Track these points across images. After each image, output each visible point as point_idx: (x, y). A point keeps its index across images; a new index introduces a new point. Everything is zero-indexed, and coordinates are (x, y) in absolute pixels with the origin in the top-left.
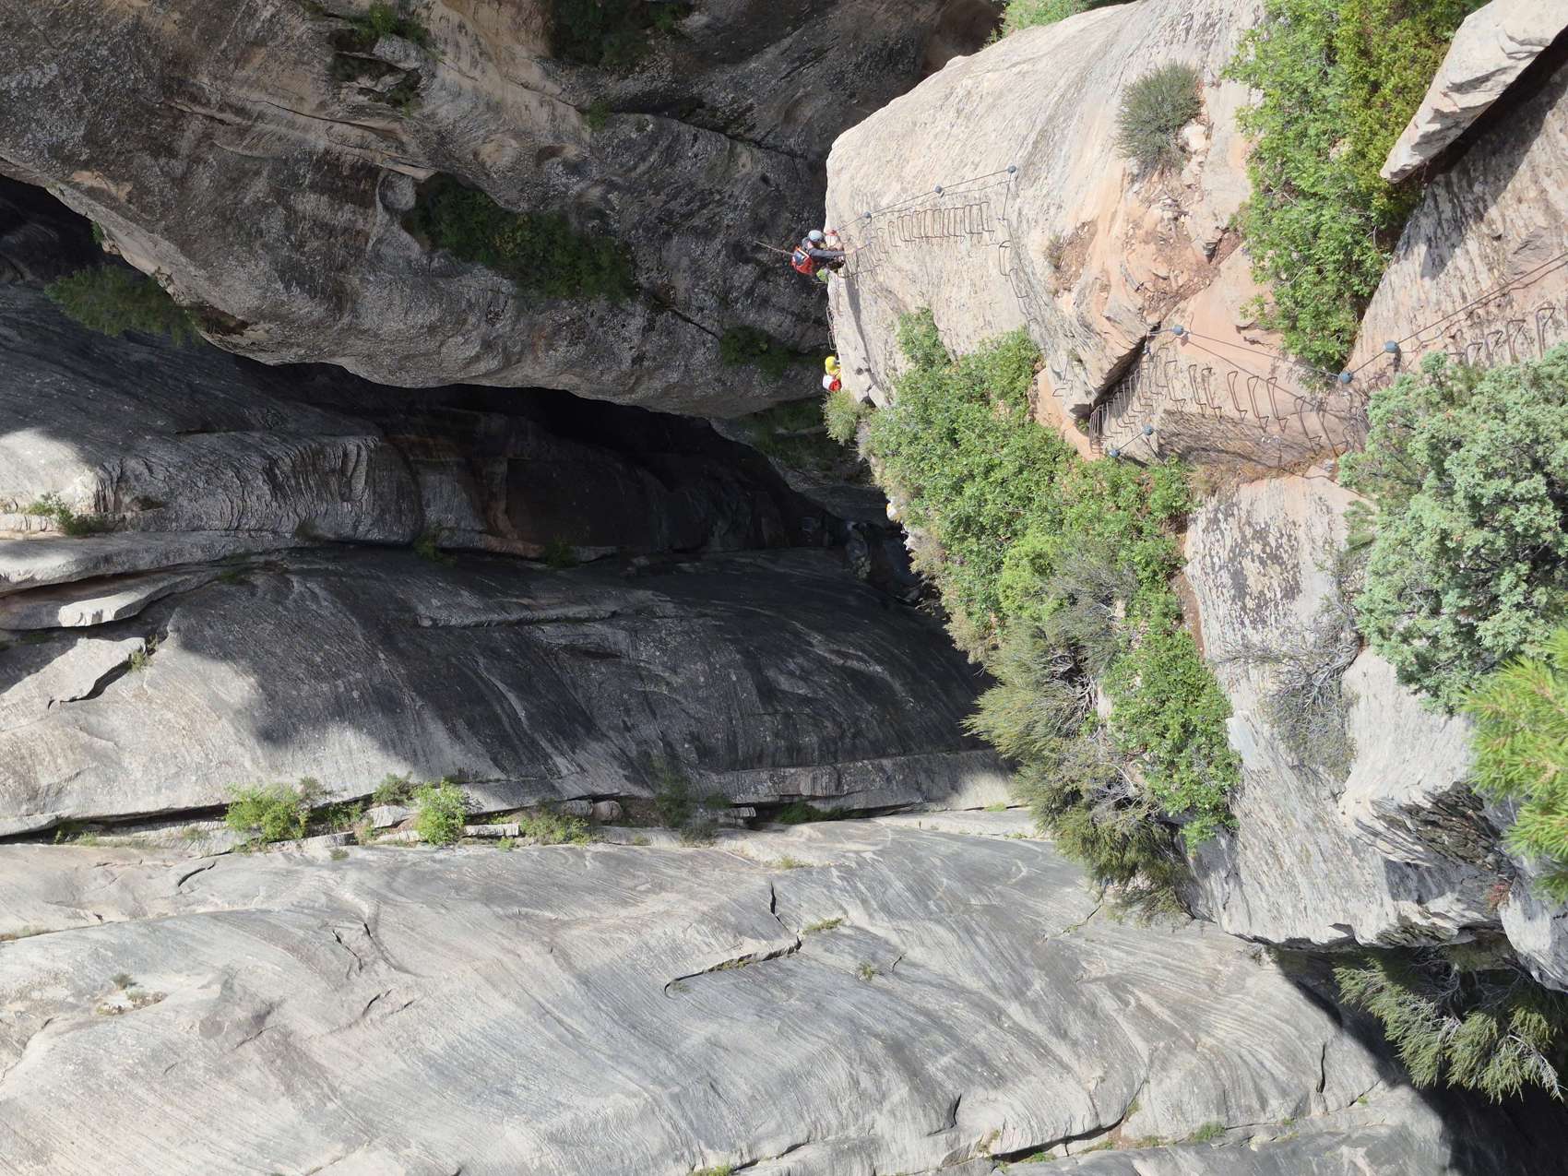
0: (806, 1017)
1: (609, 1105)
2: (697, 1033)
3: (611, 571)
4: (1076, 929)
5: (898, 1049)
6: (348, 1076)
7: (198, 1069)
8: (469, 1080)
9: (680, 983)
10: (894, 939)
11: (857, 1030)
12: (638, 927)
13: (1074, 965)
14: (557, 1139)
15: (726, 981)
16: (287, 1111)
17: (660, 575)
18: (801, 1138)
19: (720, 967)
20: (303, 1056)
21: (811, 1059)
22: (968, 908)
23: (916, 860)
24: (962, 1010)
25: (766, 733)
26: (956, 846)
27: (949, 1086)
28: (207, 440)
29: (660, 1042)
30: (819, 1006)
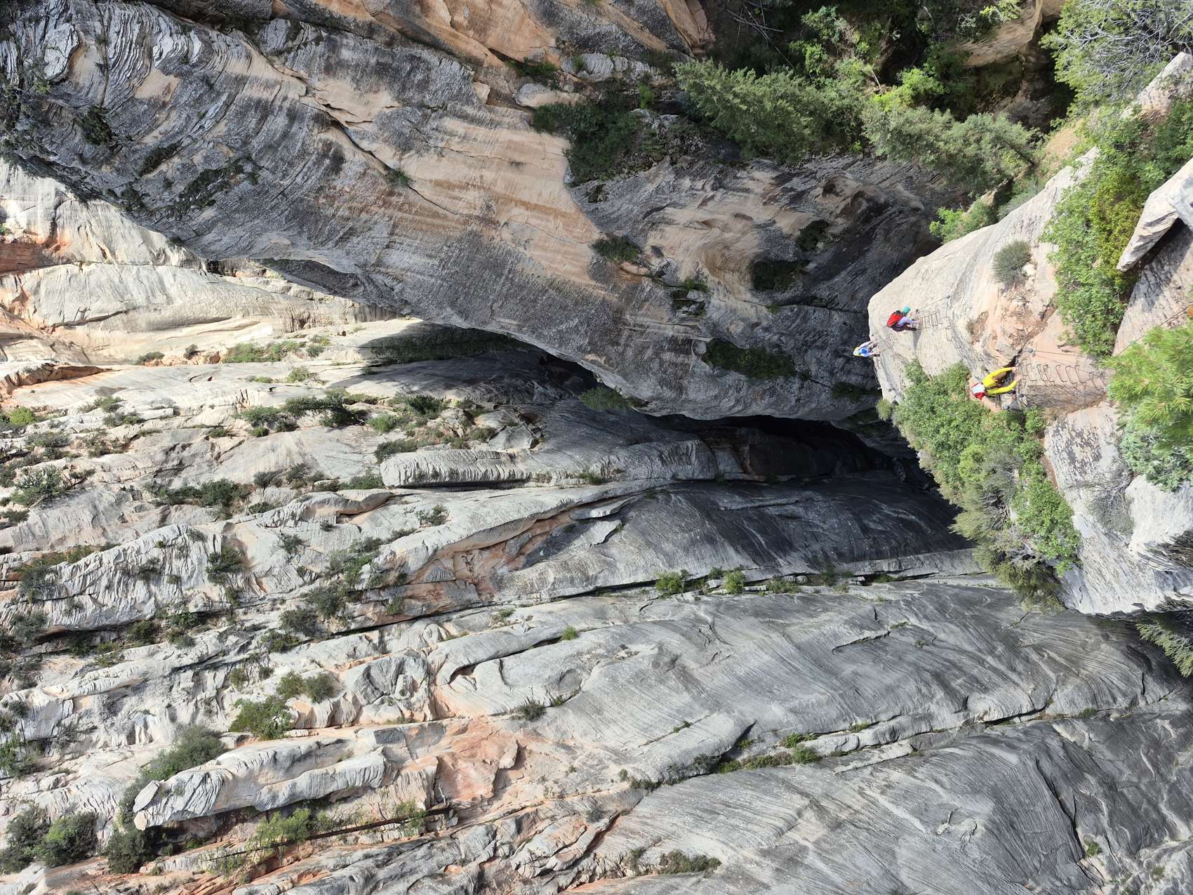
0: (894, 663)
1: (813, 698)
2: (848, 669)
3: (795, 484)
4: (1016, 625)
5: (939, 678)
6: (708, 684)
7: (652, 681)
8: (755, 686)
9: (839, 649)
10: (931, 630)
11: (918, 669)
12: (819, 626)
13: (1017, 640)
14: (793, 711)
15: (859, 648)
16: (686, 697)
17: (815, 484)
18: (897, 713)
19: (855, 642)
20: (691, 676)
21: (899, 680)
22: (964, 617)
23: (939, 597)
24: (965, 660)
25: (866, 546)
26: (956, 590)
27: (963, 692)
28: (637, 446)
29: (832, 673)
30: (900, 658)
